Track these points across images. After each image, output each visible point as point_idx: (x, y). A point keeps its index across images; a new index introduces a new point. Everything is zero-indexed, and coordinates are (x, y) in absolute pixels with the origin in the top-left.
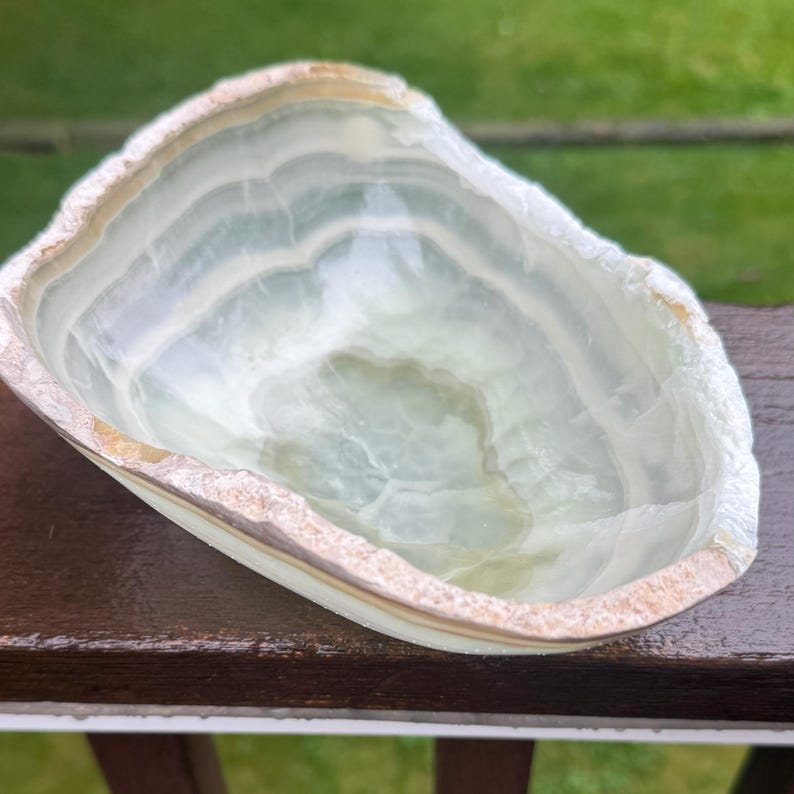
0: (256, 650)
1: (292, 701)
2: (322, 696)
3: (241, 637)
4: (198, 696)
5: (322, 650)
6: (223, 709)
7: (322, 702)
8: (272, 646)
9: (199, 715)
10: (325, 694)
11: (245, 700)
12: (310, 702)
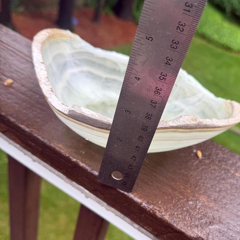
0: (141, 204)
1: (141, 224)
2: (150, 227)
3: (139, 198)
4: (119, 208)
5: (158, 214)
6: (122, 216)
7: (149, 229)
8: (146, 205)
9: (115, 214)
10: (151, 227)
11: (130, 216)
12: (146, 227)
